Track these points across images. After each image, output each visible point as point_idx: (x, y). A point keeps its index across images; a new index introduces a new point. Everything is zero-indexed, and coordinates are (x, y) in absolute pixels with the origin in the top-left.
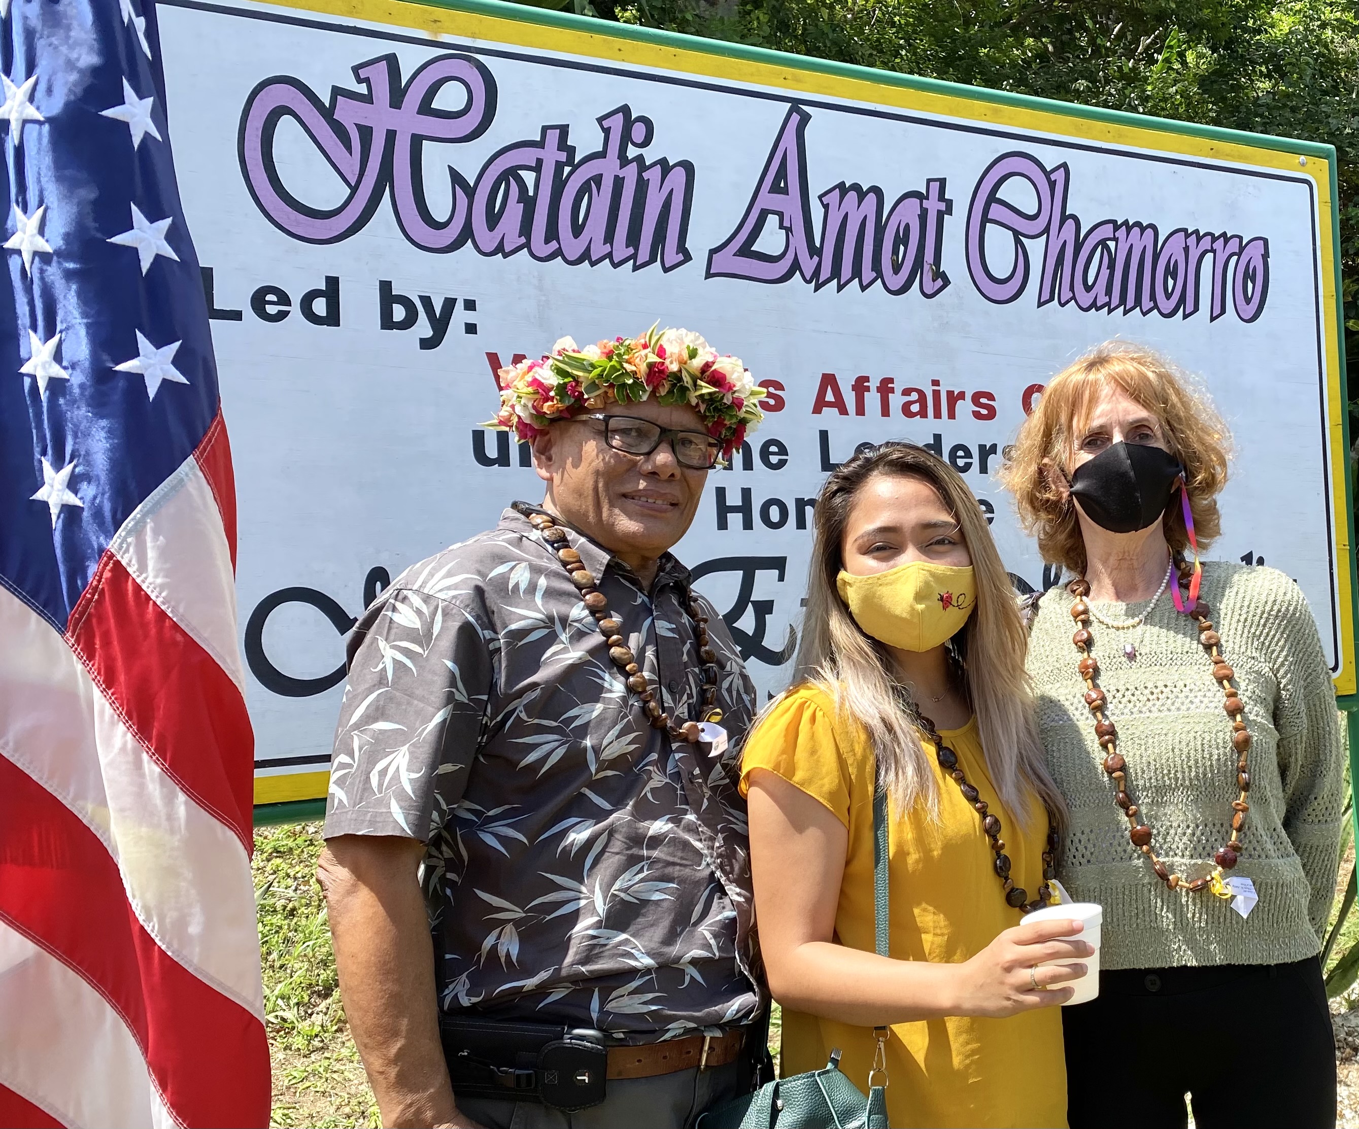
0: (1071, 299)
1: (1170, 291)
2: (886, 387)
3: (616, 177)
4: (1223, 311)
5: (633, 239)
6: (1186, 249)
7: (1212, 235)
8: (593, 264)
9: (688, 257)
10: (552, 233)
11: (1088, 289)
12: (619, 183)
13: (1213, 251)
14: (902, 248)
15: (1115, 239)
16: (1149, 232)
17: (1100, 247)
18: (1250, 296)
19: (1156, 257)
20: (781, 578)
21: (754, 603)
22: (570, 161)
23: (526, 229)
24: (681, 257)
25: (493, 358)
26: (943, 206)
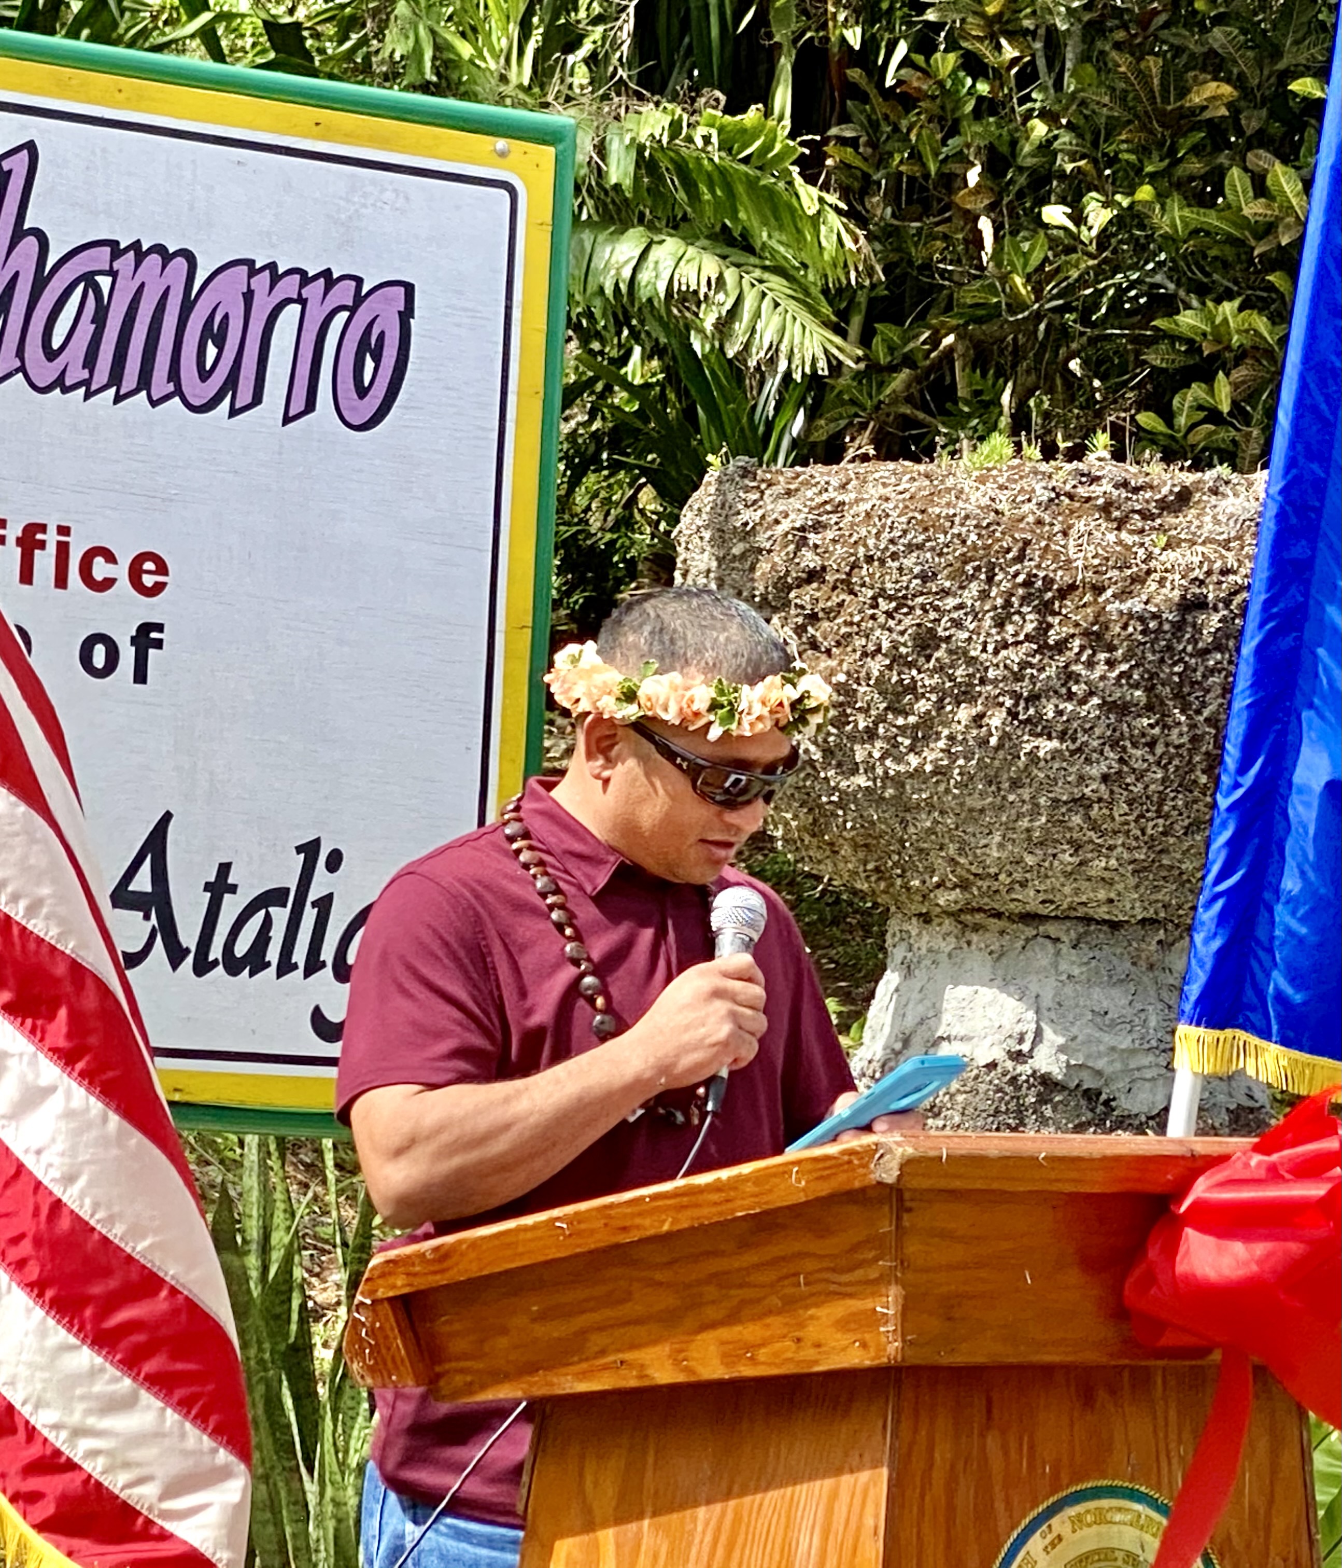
0: (17, 371)
1: (208, 367)
4: (310, 405)
6: (249, 296)
7: (302, 272)
11: (51, 355)
13: (303, 302)
15: (113, 274)
16: (180, 264)
17: (82, 285)
18: (366, 383)
19: (187, 305)
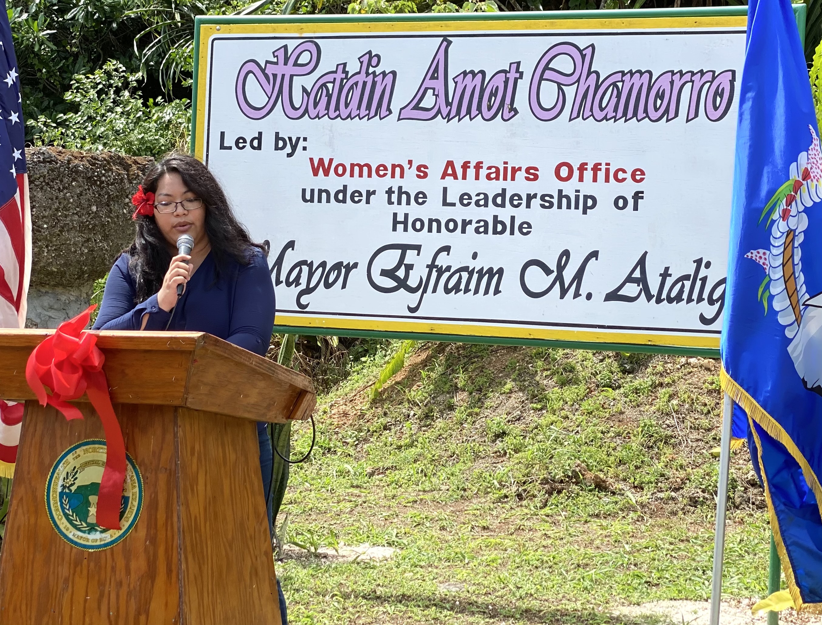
0: (591, 116)
1: (658, 107)
2: (478, 166)
3: (364, 82)
4: (696, 115)
5: (369, 107)
6: (672, 83)
7: (692, 72)
8: (352, 119)
9: (391, 112)
10: (337, 108)
11: (602, 109)
12: (365, 83)
13: (693, 82)
14: (493, 98)
15: (623, 81)
16: (647, 75)
17: (612, 87)
18: (718, 105)
19: (650, 88)
20: (418, 254)
21: (405, 265)
22: (346, 78)
23: (327, 108)
24: (388, 113)
25: (311, 160)
26: (518, 75)
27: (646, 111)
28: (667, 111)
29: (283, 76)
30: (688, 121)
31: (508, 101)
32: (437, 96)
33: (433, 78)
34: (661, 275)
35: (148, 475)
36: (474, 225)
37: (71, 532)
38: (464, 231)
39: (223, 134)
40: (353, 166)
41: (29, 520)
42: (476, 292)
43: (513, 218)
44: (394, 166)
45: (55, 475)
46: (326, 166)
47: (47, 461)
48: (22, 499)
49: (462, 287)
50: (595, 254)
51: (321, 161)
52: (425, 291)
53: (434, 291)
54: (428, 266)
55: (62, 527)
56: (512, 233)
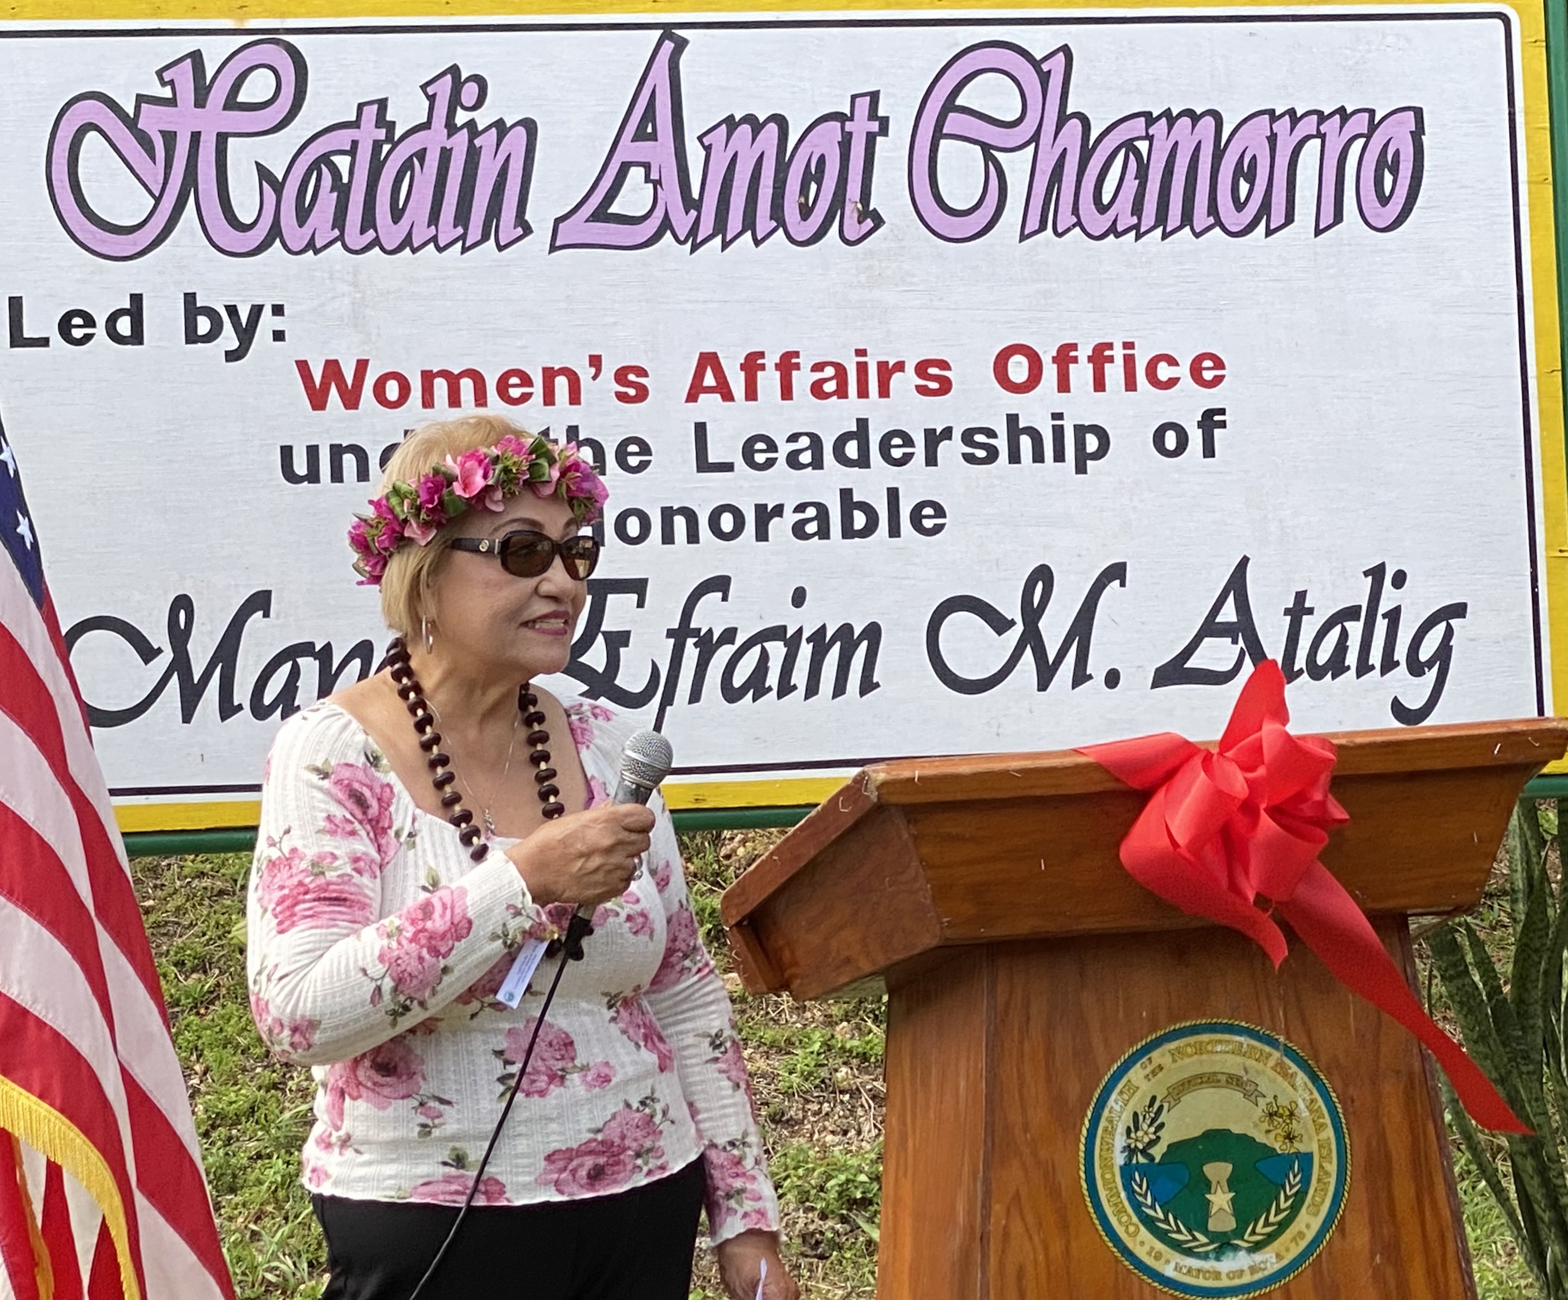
0: (1074, 226)
1: (1242, 199)
2: (787, 364)
3: (443, 149)
4: (1338, 217)
5: (462, 217)
6: (1272, 139)
7: (1319, 113)
8: (414, 251)
9: (528, 230)
10: (368, 222)
11: (1103, 209)
12: (446, 155)
13: (1322, 136)
14: (813, 187)
15: (1150, 138)
16: (1209, 121)
17: (1123, 151)
18: (1387, 193)
19: (1218, 155)
20: (641, 604)
21: (604, 633)
22: (389, 138)
23: (339, 221)
24: (520, 231)
25: (303, 366)
26: (875, 126)
27: (1213, 209)
28: (1265, 208)
29: (196, 137)
30: (1318, 232)
31: (854, 190)
32: (657, 183)
33: (640, 135)
34: (1287, 612)
35: (1352, 1091)
36: (791, 518)
37: (1168, 1262)
38: (762, 535)
39: (15, 304)
40: (428, 377)
41: (1046, 1248)
42: (812, 690)
43: (893, 495)
44: (549, 375)
45: (1103, 1123)
46: (349, 381)
47: (1073, 1091)
48: (1017, 1197)
49: (773, 679)
50: (1117, 572)
51: (332, 368)
52: (668, 699)
53: (695, 696)
54: (670, 633)
55: (1141, 1253)
56: (895, 531)
